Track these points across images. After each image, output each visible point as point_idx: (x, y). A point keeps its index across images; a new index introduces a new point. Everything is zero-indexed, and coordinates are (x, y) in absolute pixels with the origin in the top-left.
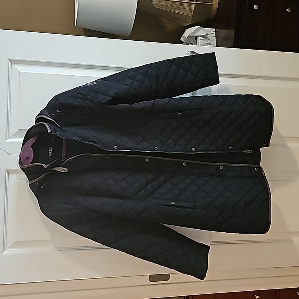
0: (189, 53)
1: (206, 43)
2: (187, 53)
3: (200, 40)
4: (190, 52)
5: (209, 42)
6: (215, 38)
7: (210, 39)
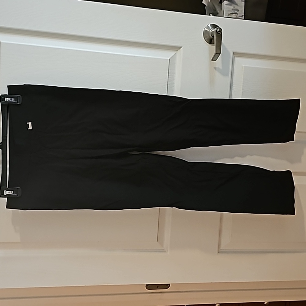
0: (209, 25)
1: (233, 9)
2: (207, 26)
3: (226, 4)
4: (211, 25)
5: (236, 7)
6: (244, 3)
7: (238, 5)
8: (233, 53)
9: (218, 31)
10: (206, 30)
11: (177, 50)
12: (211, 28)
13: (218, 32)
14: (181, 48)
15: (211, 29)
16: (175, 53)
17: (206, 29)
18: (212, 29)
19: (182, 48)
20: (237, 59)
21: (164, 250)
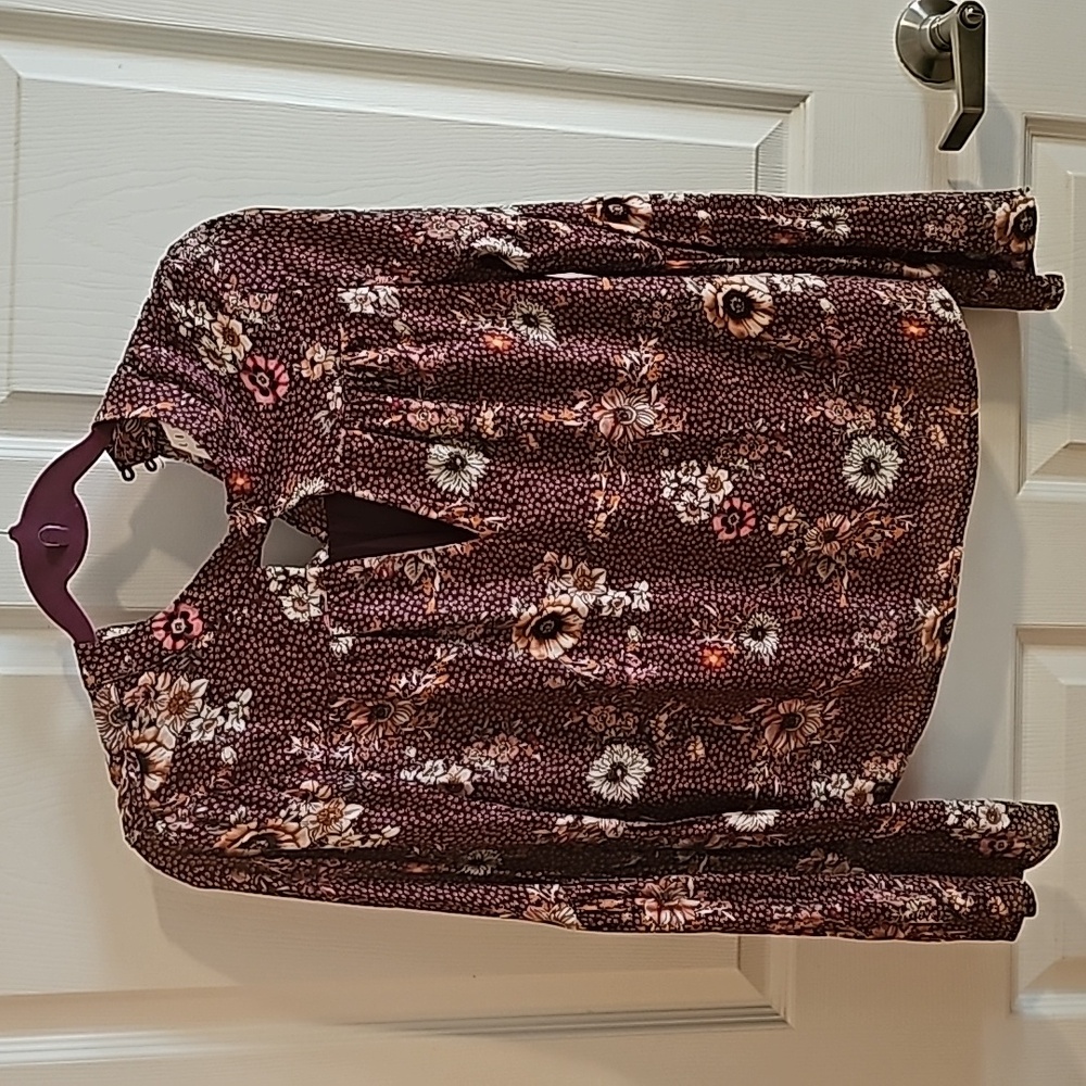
0: (916, 6)
2: (908, 9)
8: (1027, 120)
9: (970, 16)
10: (904, 27)
11: (789, 112)
12: (925, 16)
13: (969, 21)
14: (804, 99)
15: (927, 19)
16: (779, 122)
17: (903, 23)
18: (933, 18)
19: (808, 100)
20: (1041, 148)
21: (769, 1007)
